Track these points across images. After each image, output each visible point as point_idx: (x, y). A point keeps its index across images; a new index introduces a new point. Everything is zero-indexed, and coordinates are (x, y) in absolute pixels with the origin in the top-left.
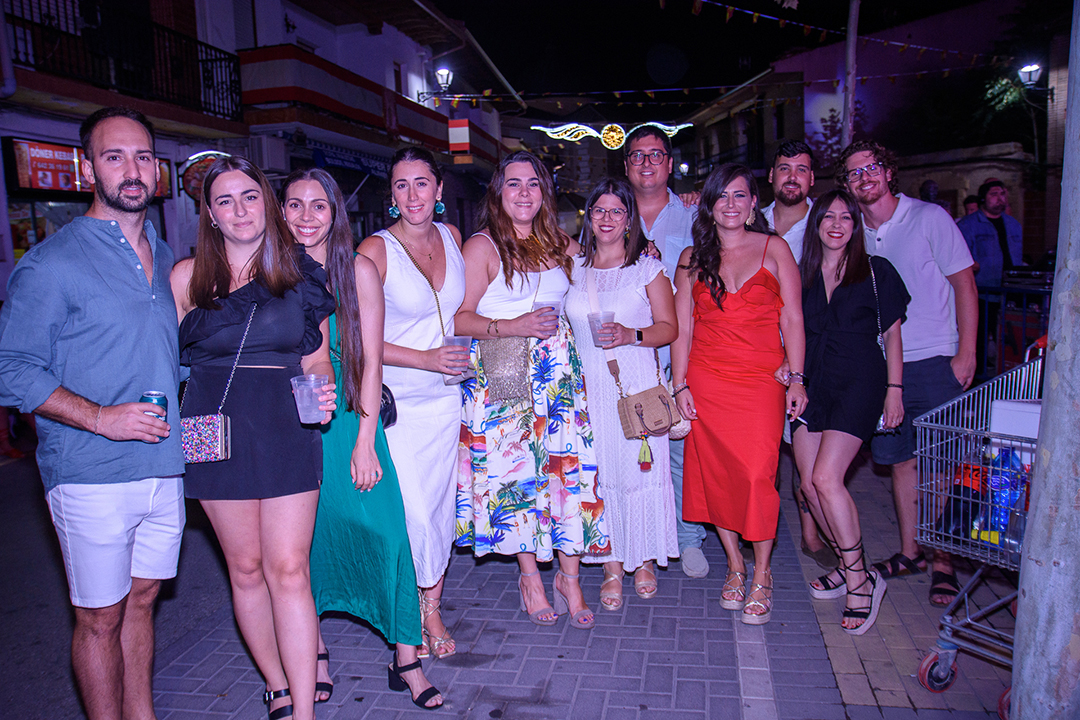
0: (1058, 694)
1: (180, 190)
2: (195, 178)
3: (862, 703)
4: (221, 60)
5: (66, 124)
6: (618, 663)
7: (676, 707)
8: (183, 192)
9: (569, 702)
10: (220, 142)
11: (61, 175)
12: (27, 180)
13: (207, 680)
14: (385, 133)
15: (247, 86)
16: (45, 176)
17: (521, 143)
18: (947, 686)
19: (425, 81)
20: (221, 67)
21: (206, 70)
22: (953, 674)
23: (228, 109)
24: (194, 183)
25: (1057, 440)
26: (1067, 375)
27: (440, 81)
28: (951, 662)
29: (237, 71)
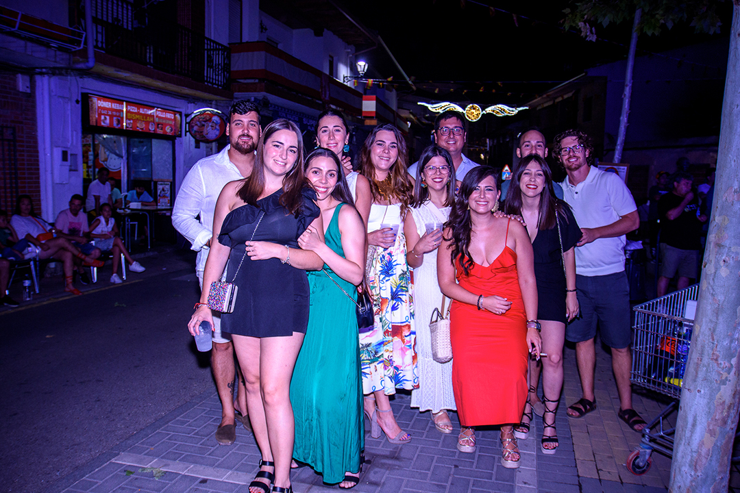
0: (696, 468)
1: (186, 132)
2: (197, 125)
3: (589, 477)
4: (219, 50)
5: (120, 87)
6: (444, 441)
7: (476, 468)
8: (188, 134)
9: (412, 459)
10: (214, 103)
11: (115, 118)
12: (94, 120)
13: (198, 429)
14: (321, 102)
15: (234, 68)
16: (105, 118)
17: (411, 113)
18: (643, 472)
19: (349, 69)
20: (219, 54)
21: (209, 56)
22: (649, 465)
23: (221, 82)
24: (196, 128)
25: (704, 320)
26: (711, 282)
27: (359, 69)
28: (647, 457)
29: (229, 58)
